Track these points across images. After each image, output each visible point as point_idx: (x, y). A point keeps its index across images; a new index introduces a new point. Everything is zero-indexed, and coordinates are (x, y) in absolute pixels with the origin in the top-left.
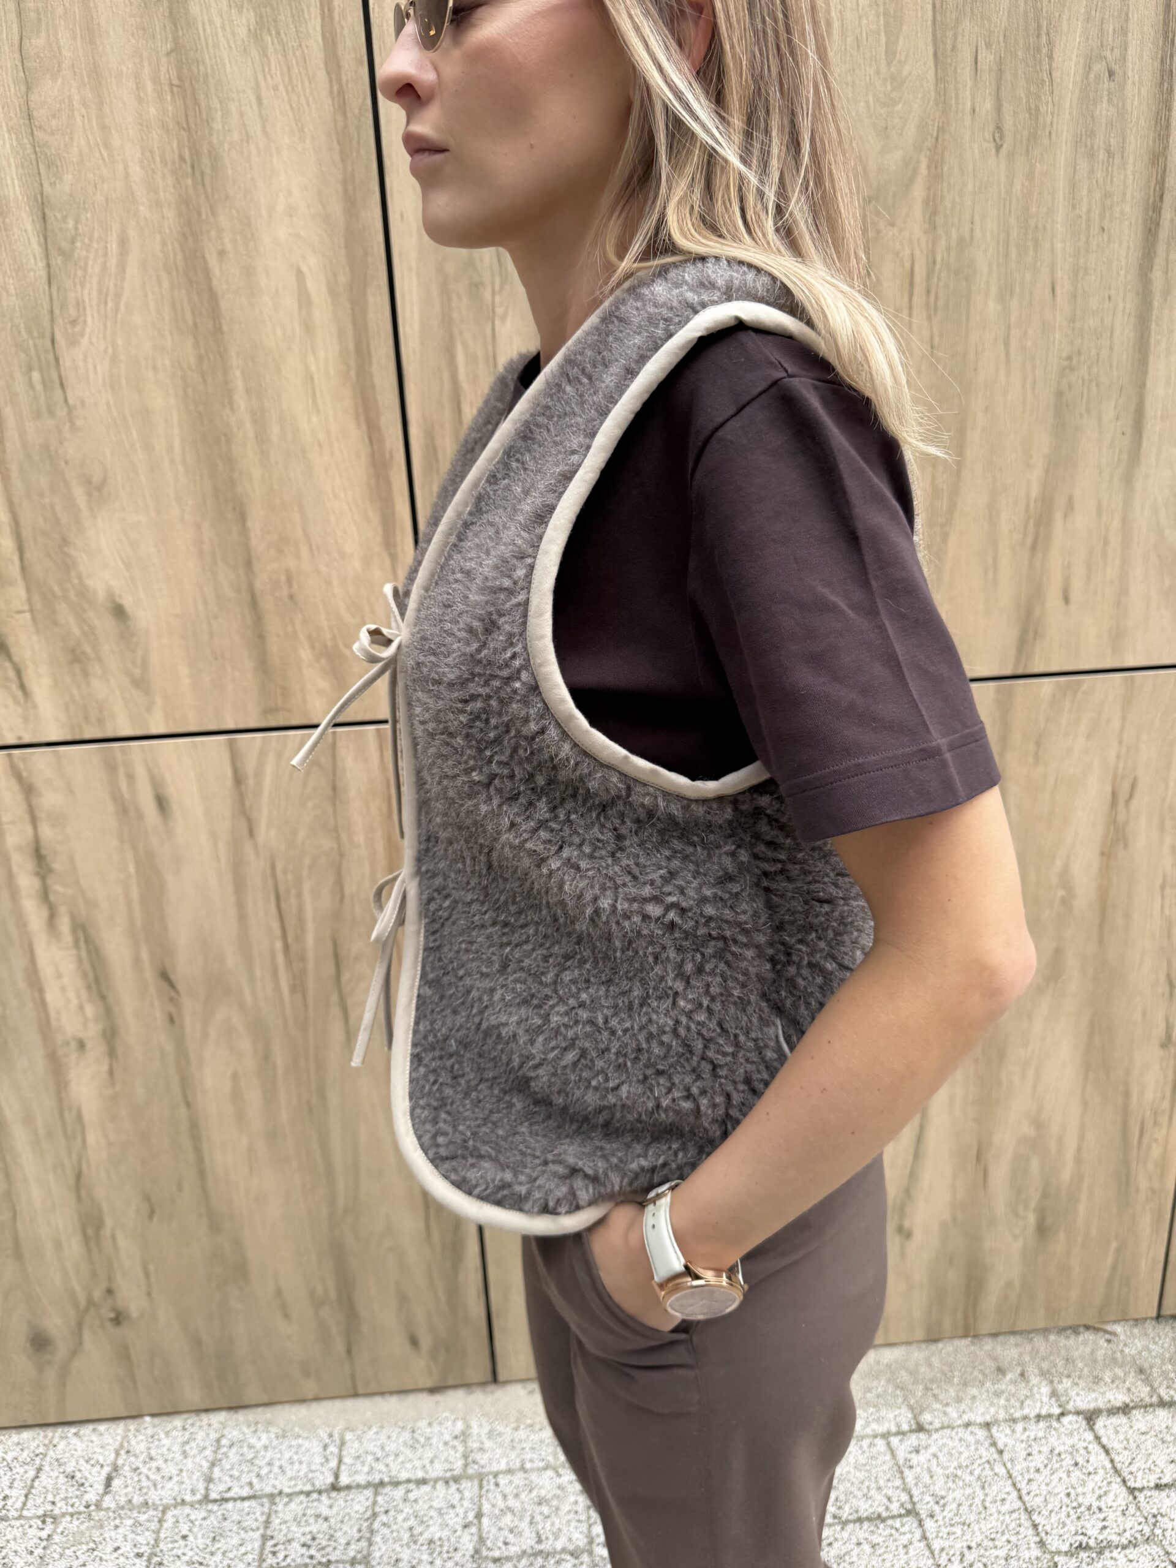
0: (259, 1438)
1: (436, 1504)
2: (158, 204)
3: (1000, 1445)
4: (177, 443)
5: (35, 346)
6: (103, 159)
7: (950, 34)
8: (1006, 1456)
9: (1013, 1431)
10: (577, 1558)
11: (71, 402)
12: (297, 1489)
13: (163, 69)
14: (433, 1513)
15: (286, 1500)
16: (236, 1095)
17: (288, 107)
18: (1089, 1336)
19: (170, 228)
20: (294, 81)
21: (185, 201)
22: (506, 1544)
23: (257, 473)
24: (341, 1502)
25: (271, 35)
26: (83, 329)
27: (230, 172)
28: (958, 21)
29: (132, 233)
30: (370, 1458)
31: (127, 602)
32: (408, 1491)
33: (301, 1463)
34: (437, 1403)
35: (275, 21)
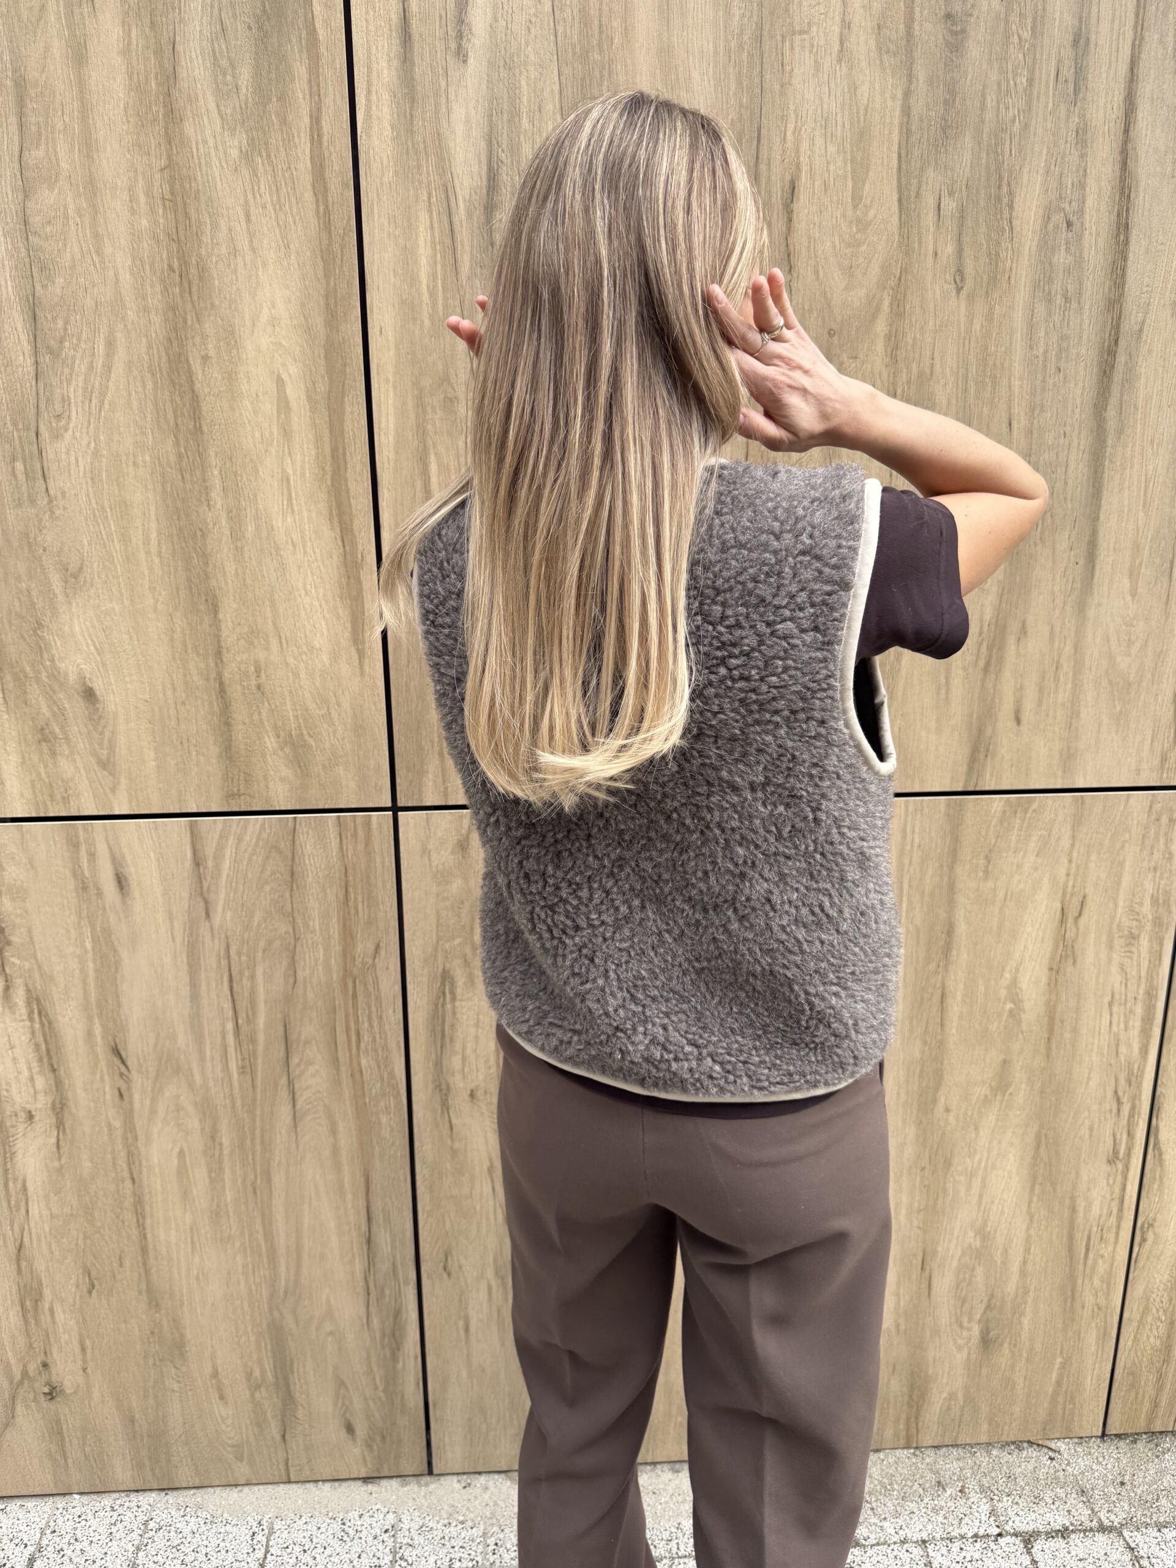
2: (146, 310)
4: (154, 535)
5: (20, 438)
6: (94, 265)
7: (914, 182)
9: (950, 1551)
11: (52, 492)
13: (157, 184)
16: (182, 1172)
17: (275, 224)
18: (1032, 1452)
19: (156, 332)
20: (283, 200)
21: (173, 308)
23: (231, 568)
25: (261, 156)
26: (68, 424)
27: (216, 282)
28: (922, 169)
29: (119, 336)
30: (297, 1548)
31: (98, 686)
34: (370, 1493)
35: (266, 144)
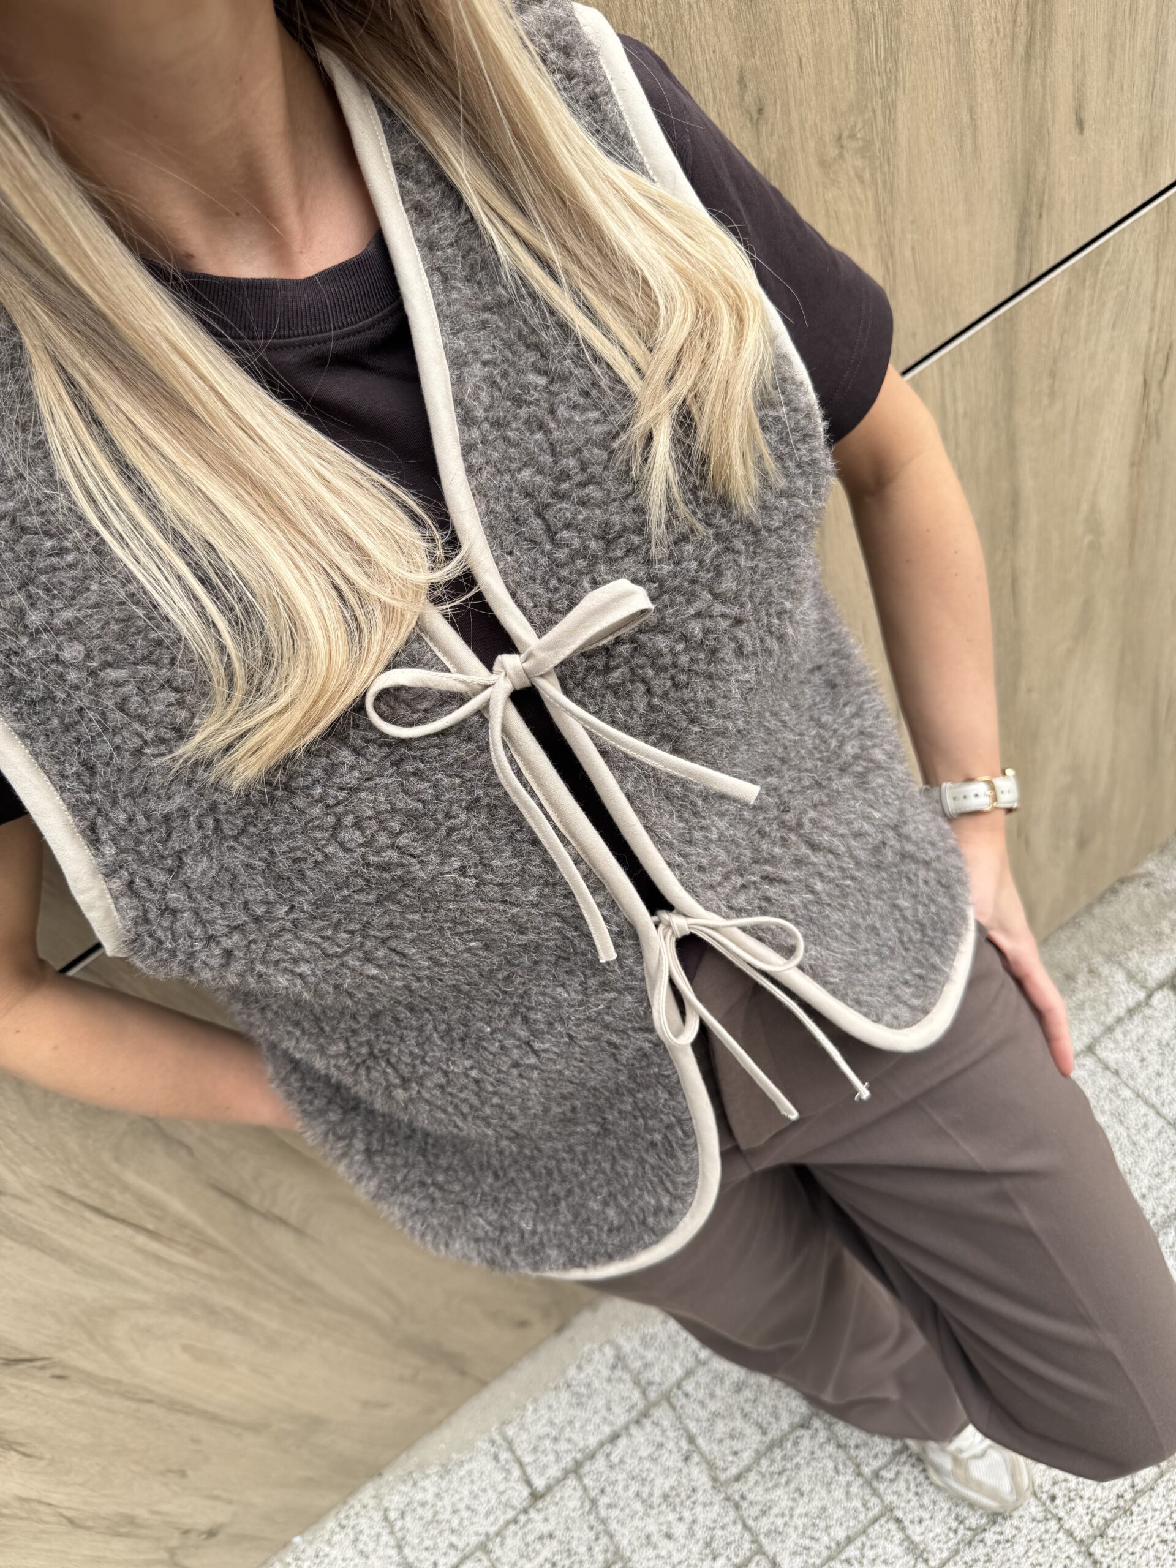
0: (424, 1489)
1: (644, 1452)
3: (1113, 1065)
8: (1124, 1075)
9: (1116, 1041)
10: (808, 1428)
12: (501, 1522)
14: (647, 1465)
15: (498, 1540)
16: (201, 1356)
18: (1128, 890)
22: (736, 1453)
24: (552, 1509)
30: (547, 1443)
32: (608, 1455)
33: (484, 1490)
34: (571, 1340)
